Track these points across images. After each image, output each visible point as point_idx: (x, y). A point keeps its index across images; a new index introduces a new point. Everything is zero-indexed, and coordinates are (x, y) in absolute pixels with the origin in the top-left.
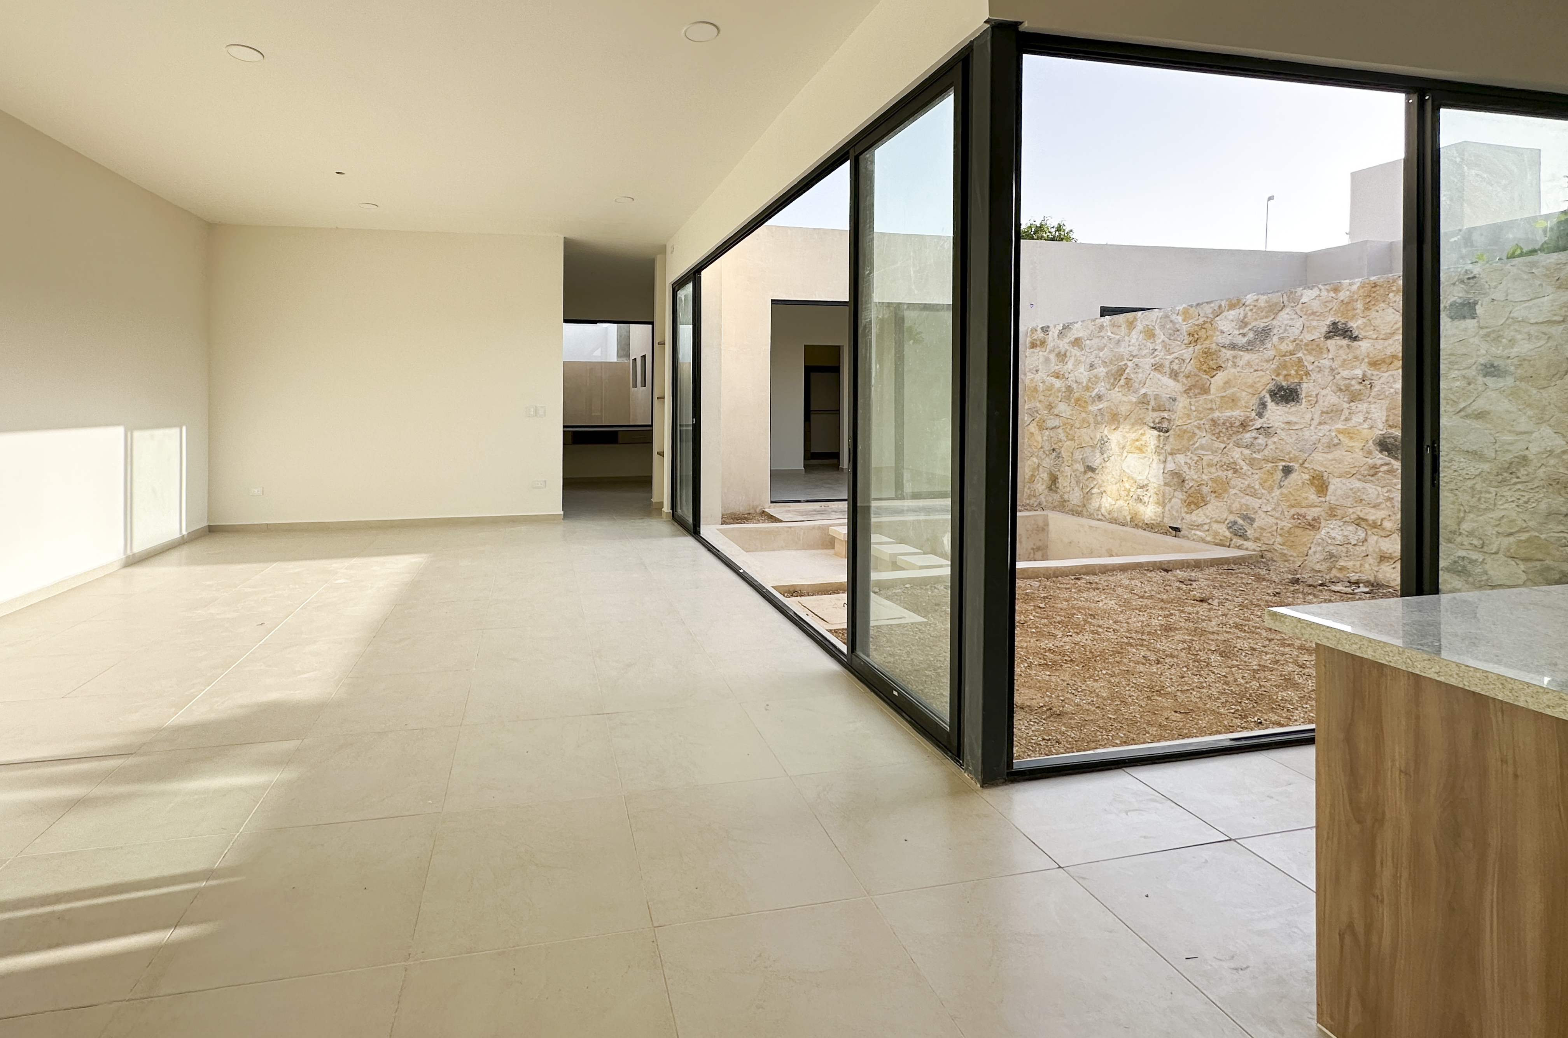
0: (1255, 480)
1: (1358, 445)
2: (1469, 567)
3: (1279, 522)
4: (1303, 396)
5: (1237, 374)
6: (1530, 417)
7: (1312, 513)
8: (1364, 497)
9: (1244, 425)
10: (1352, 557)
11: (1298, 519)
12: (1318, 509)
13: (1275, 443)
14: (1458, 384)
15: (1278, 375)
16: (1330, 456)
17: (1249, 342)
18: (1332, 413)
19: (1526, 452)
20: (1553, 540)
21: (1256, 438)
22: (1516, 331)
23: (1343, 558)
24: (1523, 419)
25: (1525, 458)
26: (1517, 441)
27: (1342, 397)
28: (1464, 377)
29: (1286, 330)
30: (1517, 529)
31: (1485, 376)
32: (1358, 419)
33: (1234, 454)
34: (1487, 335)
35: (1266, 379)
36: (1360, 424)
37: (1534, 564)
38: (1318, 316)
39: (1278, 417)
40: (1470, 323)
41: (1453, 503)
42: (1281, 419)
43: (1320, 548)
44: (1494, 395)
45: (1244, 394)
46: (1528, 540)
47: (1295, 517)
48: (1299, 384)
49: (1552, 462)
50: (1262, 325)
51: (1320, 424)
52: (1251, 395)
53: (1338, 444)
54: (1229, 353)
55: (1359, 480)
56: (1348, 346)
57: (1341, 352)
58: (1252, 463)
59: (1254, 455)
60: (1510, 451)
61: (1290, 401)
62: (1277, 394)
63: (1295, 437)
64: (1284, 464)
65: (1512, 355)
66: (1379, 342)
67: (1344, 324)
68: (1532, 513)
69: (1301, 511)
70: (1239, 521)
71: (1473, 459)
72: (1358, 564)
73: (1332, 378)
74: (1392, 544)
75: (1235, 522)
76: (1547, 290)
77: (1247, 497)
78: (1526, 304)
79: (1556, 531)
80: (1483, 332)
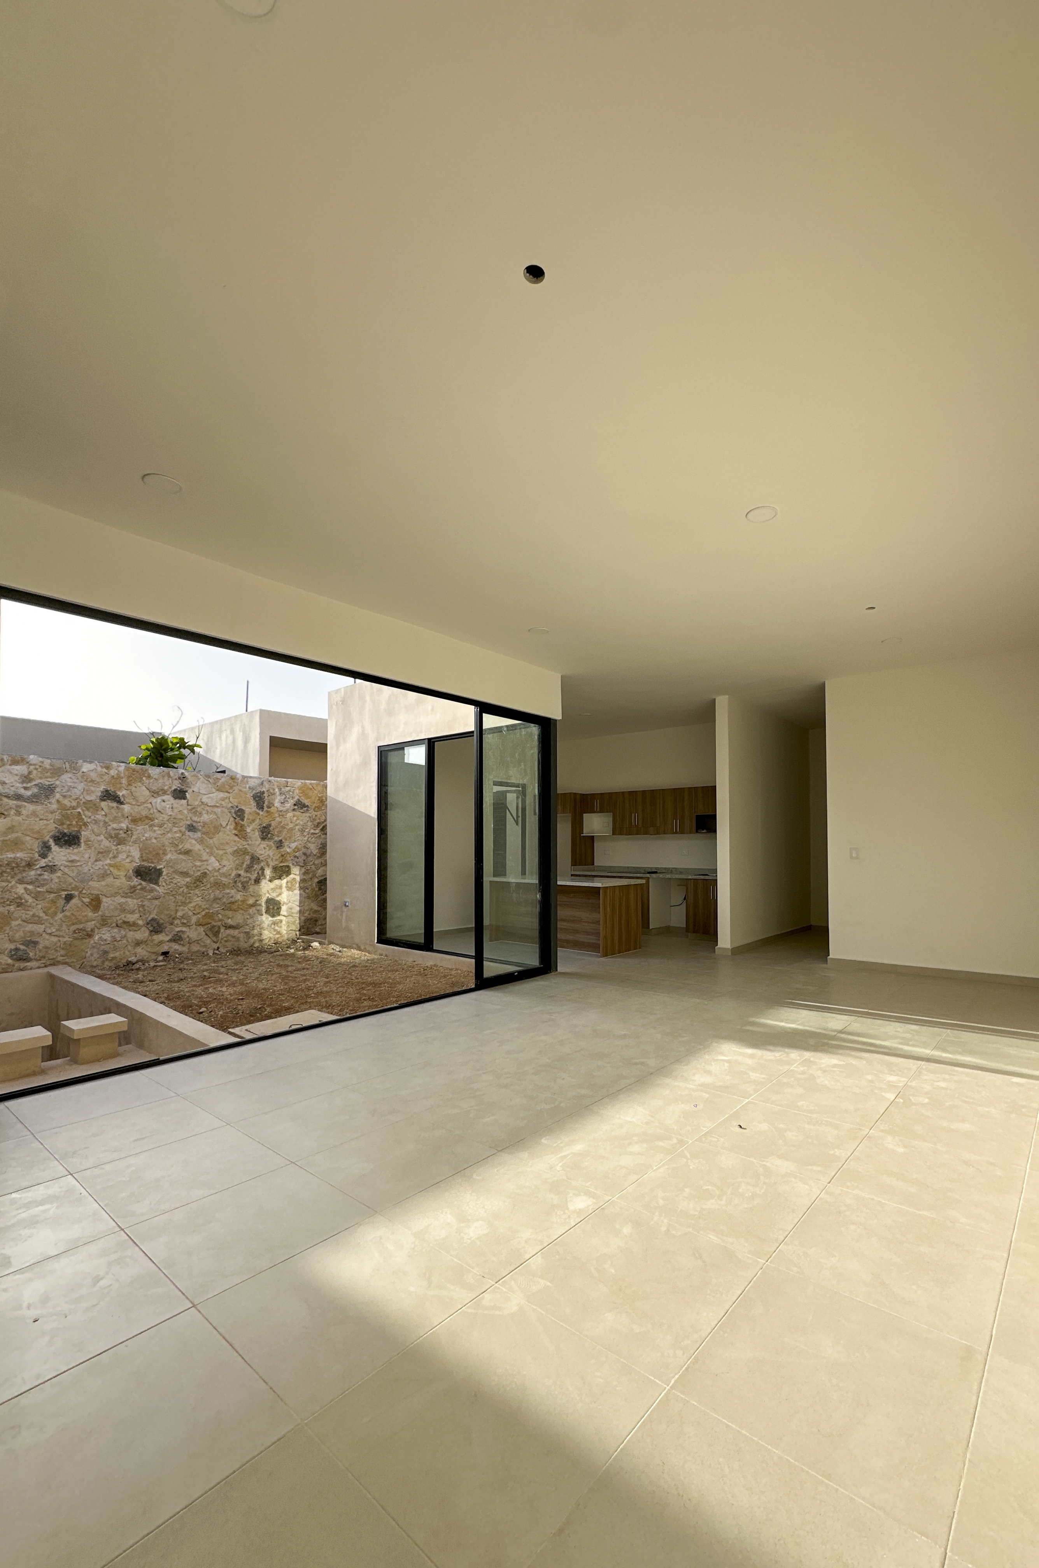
0: (38, 909)
1: (122, 873)
2: (182, 936)
3: (60, 939)
4: (82, 841)
5: (22, 821)
6: (208, 853)
7: (90, 925)
8: (127, 907)
9: (30, 865)
10: (118, 950)
11: (79, 933)
12: (93, 922)
13: (59, 877)
14: (178, 835)
15: (62, 824)
16: (103, 883)
17: (34, 796)
18: (105, 853)
19: (206, 871)
20: (214, 912)
21: (40, 875)
22: (203, 809)
23: (111, 952)
24: (205, 854)
25: (205, 873)
26: (203, 865)
27: (112, 842)
28: (180, 831)
29: (68, 790)
30: (202, 910)
31: (189, 831)
32: (122, 856)
33: (18, 890)
34: (191, 810)
35: (52, 826)
36: (124, 860)
37: (207, 926)
38: (95, 784)
39: (62, 857)
40: (184, 802)
41: (174, 902)
42: (65, 858)
43: (95, 950)
44: (194, 841)
45: (28, 838)
46: (205, 915)
47: (77, 931)
48: (79, 832)
49: (215, 874)
50: (47, 783)
51: (96, 861)
52: (34, 840)
53: (110, 874)
54: (13, 803)
55: (122, 897)
56: (117, 807)
57: (113, 811)
58: (37, 896)
59: (39, 889)
60: (199, 871)
61: (73, 844)
62: (61, 839)
63: (76, 871)
64: (66, 893)
65: (201, 821)
66: (136, 807)
67: (114, 792)
68: (207, 901)
69: (81, 926)
70: (22, 947)
71: (184, 876)
72: (122, 953)
73: (105, 828)
74: (143, 934)
75: (17, 949)
76: (214, 790)
77: (30, 925)
78: (207, 796)
79: (216, 907)
80: (189, 807)
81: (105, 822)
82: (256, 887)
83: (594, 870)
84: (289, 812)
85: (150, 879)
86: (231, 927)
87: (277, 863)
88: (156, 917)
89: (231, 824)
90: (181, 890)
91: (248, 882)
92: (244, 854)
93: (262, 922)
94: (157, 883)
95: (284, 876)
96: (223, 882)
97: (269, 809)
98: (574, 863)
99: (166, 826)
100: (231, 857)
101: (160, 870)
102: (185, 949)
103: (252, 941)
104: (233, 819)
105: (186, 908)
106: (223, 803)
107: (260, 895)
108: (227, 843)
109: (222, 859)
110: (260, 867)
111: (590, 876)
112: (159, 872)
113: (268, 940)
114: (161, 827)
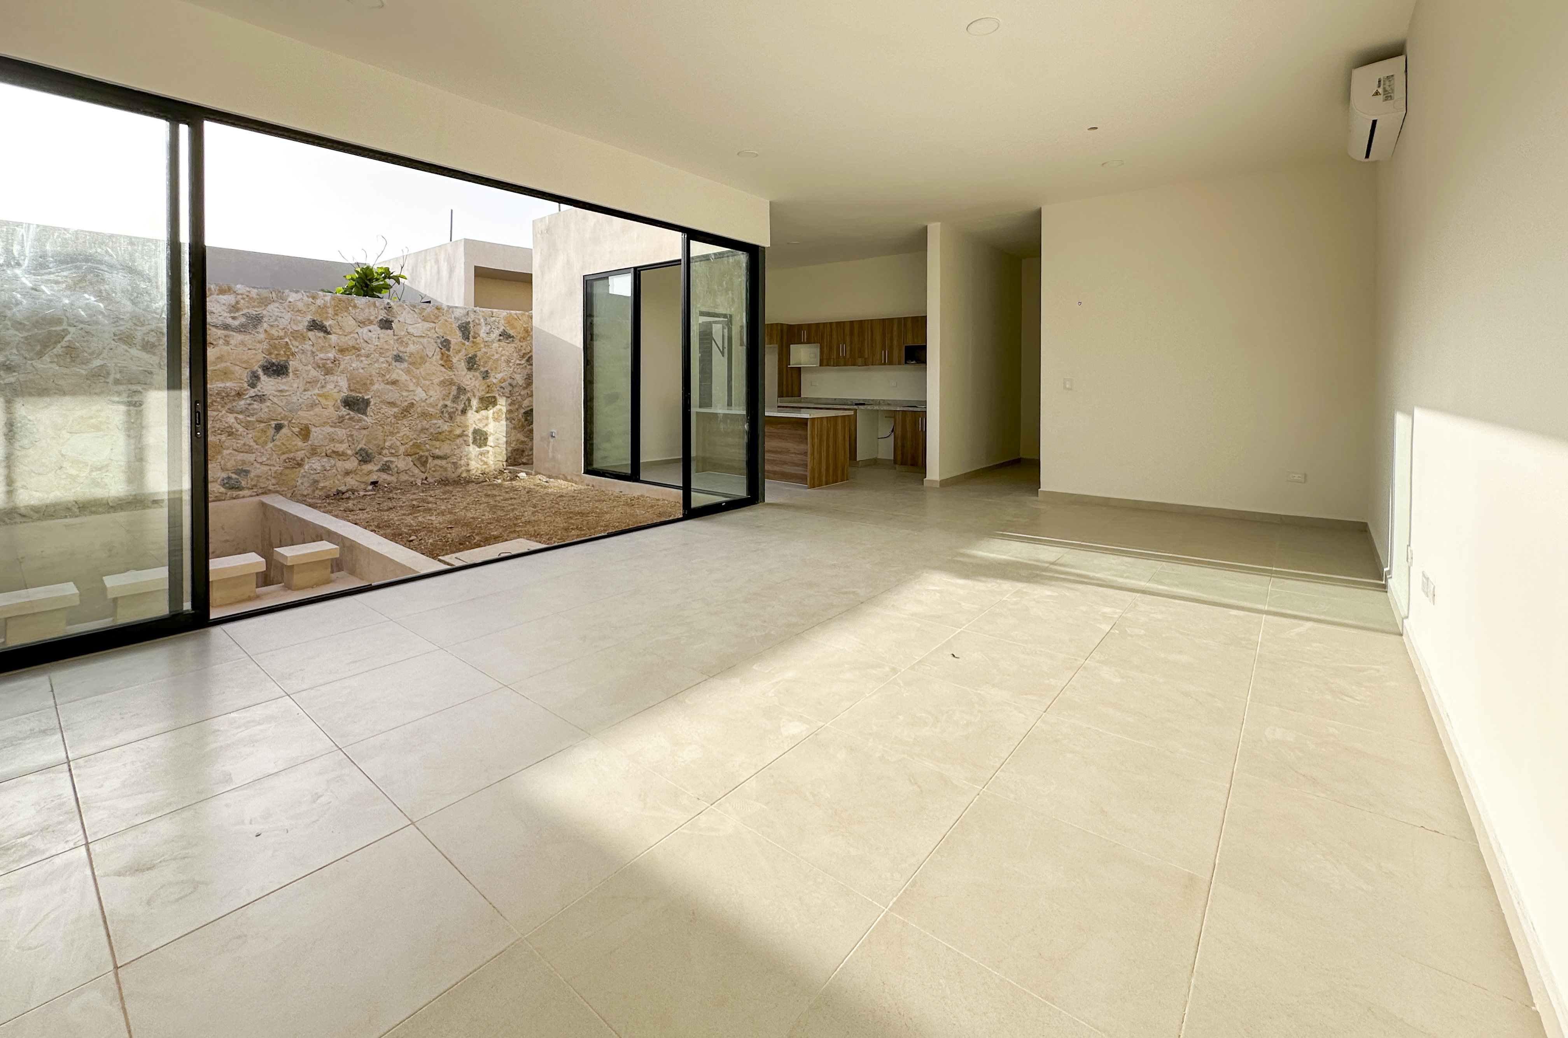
0: (248, 438)
1: (332, 404)
2: (391, 465)
3: (272, 468)
4: (290, 371)
5: (230, 351)
6: (414, 383)
7: (300, 455)
8: (336, 437)
9: (239, 395)
10: (328, 478)
11: (290, 462)
12: (303, 452)
13: (268, 407)
14: (384, 365)
15: (270, 354)
16: (311, 413)
17: (242, 325)
18: (312, 382)
19: (413, 401)
20: (422, 442)
21: (250, 404)
22: (409, 339)
23: (321, 481)
24: (411, 384)
25: (412, 403)
26: (410, 395)
27: (320, 371)
28: (387, 362)
29: (276, 320)
30: (409, 440)
31: (395, 362)
32: (330, 386)
33: (228, 419)
34: (397, 340)
35: (259, 357)
36: (332, 389)
37: (415, 456)
38: (302, 314)
39: (271, 387)
40: (390, 332)
41: (382, 432)
42: (274, 388)
43: (306, 479)
44: (401, 372)
45: (237, 368)
46: (413, 445)
47: (287, 461)
48: (287, 361)
49: (423, 404)
50: (255, 313)
51: (305, 390)
52: (243, 369)
53: (318, 404)
54: (221, 332)
55: (331, 426)
56: (324, 337)
57: (320, 341)
58: (247, 426)
59: (249, 419)
60: (406, 401)
61: (281, 374)
62: (269, 368)
63: (284, 401)
64: (276, 422)
65: (408, 352)
66: (343, 337)
67: (321, 322)
68: (415, 431)
69: (291, 455)
70: (234, 476)
71: (391, 406)
72: (332, 482)
73: (312, 358)
74: (352, 464)
75: (229, 478)
76: (420, 321)
77: (242, 454)
78: (412, 326)
79: (423, 438)
80: (395, 338)
81: (313, 353)
82: (463, 418)
83: (800, 402)
84: (494, 343)
85: (358, 408)
86: (438, 457)
87: (483, 393)
88: (365, 447)
89: (438, 355)
90: (389, 420)
91: (455, 412)
92: (450, 384)
93: (469, 452)
94: (365, 413)
95: (491, 407)
96: (430, 413)
97: (475, 340)
98: (781, 395)
99: (372, 356)
100: (438, 388)
101: (368, 399)
102: (393, 479)
103: (459, 471)
104: (439, 349)
105: (394, 438)
106: (429, 333)
107: (468, 426)
108: (434, 374)
109: (429, 389)
110: (467, 397)
111: (796, 407)
112: (367, 403)
113: (475, 471)
114: (368, 357)
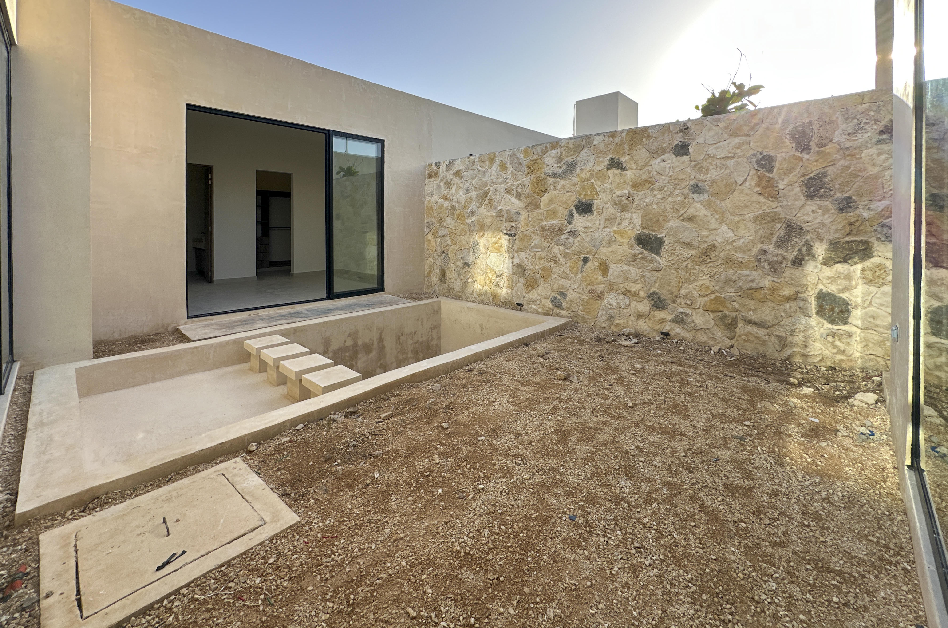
0: (566, 267)
1: (626, 241)
2: (685, 318)
3: (581, 295)
4: (594, 209)
5: (557, 194)
6: (717, 219)
7: (600, 288)
8: (629, 276)
9: (561, 230)
10: (622, 316)
11: (592, 293)
12: (603, 286)
13: (578, 241)
14: (679, 198)
15: (581, 194)
16: (610, 249)
17: (564, 172)
18: (611, 220)
19: (715, 242)
20: (727, 298)
21: (567, 239)
22: (710, 163)
23: (616, 317)
24: (713, 221)
25: (714, 246)
26: (710, 235)
27: (616, 209)
28: (682, 194)
29: (584, 163)
30: (710, 292)
31: (693, 193)
32: (625, 223)
33: (555, 250)
34: (695, 166)
35: (574, 198)
36: (628, 227)
37: (718, 314)
38: (604, 154)
39: (581, 224)
40: (686, 158)
41: (676, 277)
42: (583, 225)
43: (604, 312)
44: (698, 205)
45: (561, 208)
46: (715, 299)
47: (591, 291)
48: (593, 200)
49: (728, 247)
50: (571, 160)
51: (604, 227)
52: (564, 209)
53: (615, 241)
54: (551, 180)
55: (626, 264)
56: (620, 174)
57: (616, 178)
58: (565, 256)
59: (567, 251)
60: (705, 242)
61: (587, 212)
62: (579, 208)
63: (590, 237)
64: (584, 255)
65: (708, 179)
66: (638, 171)
67: (618, 159)
68: (718, 281)
69: (594, 287)
70: (558, 297)
71: (687, 247)
72: (625, 321)
73: (611, 196)
74: (644, 307)
75: (555, 298)
76: (726, 136)
77: (563, 280)
78: (715, 146)
79: (729, 292)
80: (693, 164)
82: (796, 272)
85: (651, 248)
86: (750, 322)
87: (837, 235)
88: (657, 291)
89: (752, 179)
90: (685, 264)
91: (781, 262)
92: (773, 221)
93: (808, 327)
94: (658, 254)
95: (856, 259)
96: (740, 260)
97: (823, 149)
99: (666, 189)
100: (752, 226)
101: (661, 238)
103: (787, 352)
104: (754, 172)
105: (691, 286)
106: (738, 151)
107: (807, 286)
108: (746, 206)
109: (738, 228)
110: (803, 241)
112: (660, 242)
113: (818, 359)
114: (661, 191)
